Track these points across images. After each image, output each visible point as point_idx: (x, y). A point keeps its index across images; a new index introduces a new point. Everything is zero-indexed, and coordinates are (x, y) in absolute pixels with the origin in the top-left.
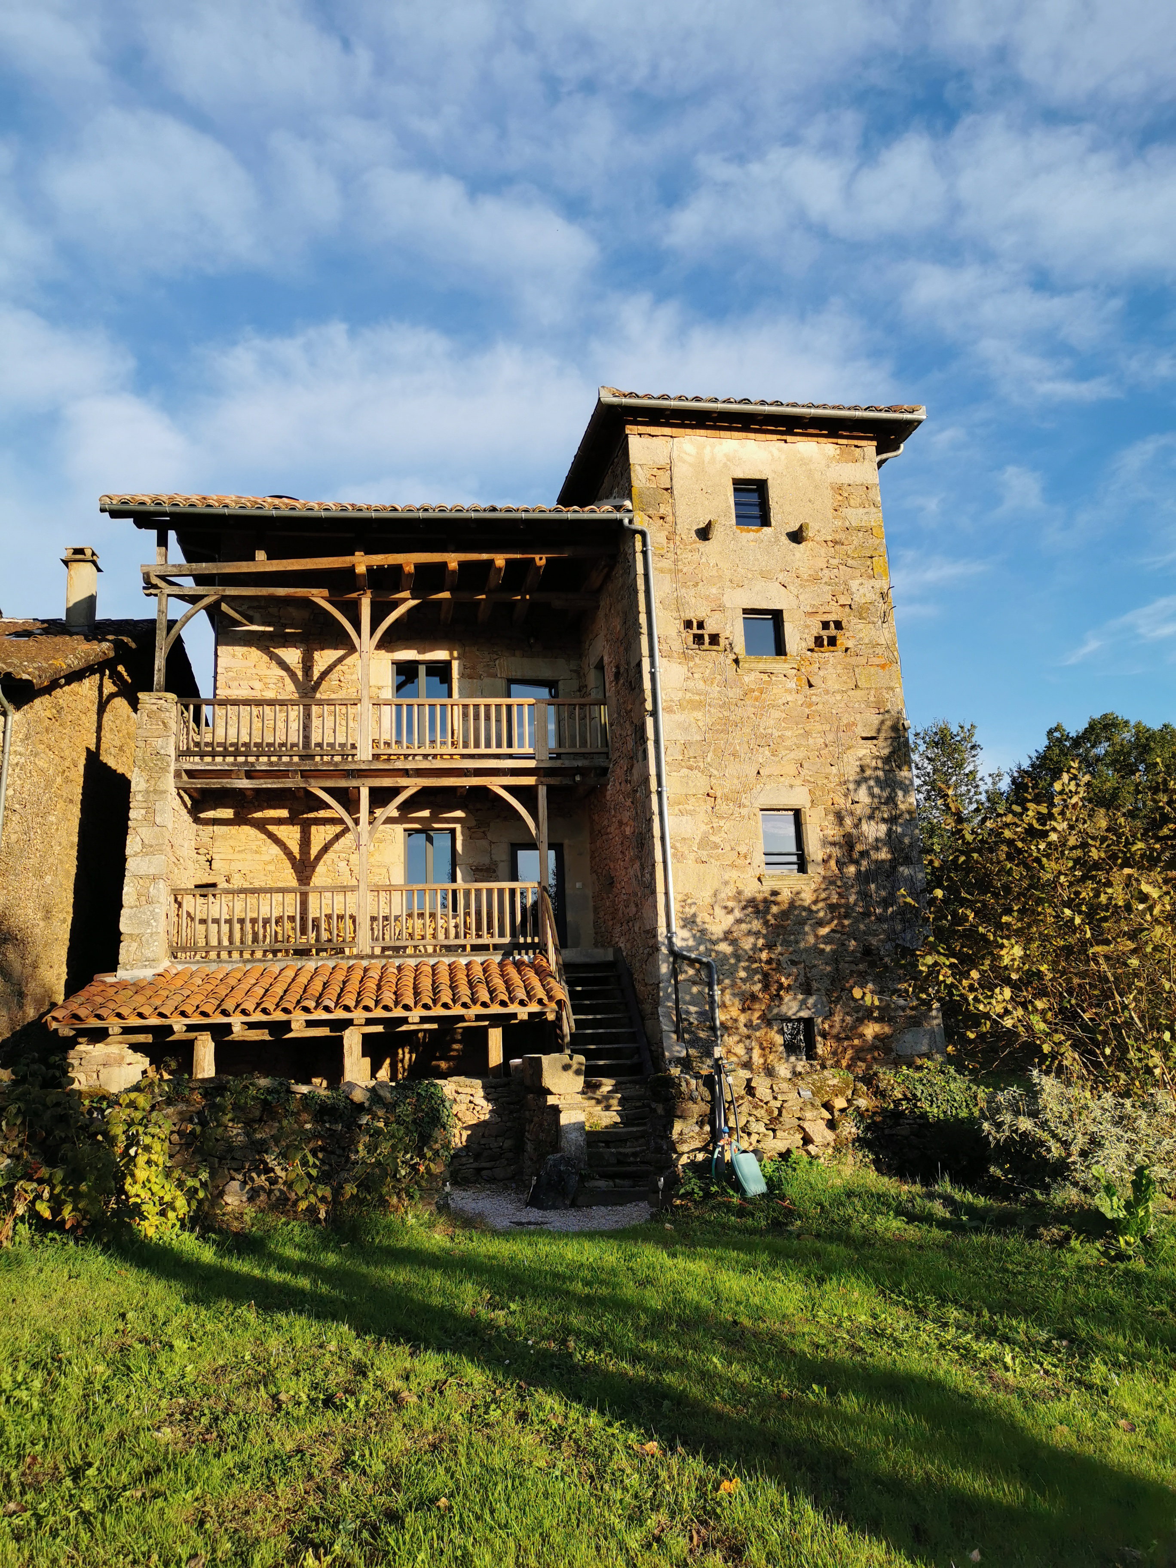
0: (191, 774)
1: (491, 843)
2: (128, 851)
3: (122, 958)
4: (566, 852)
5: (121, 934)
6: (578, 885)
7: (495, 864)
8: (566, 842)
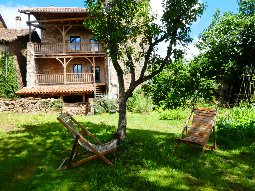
0: (36, 56)
1: (88, 67)
2: (27, 68)
3: (27, 85)
4: (100, 68)
5: (26, 81)
6: (102, 73)
7: (88, 70)
8: (100, 66)
